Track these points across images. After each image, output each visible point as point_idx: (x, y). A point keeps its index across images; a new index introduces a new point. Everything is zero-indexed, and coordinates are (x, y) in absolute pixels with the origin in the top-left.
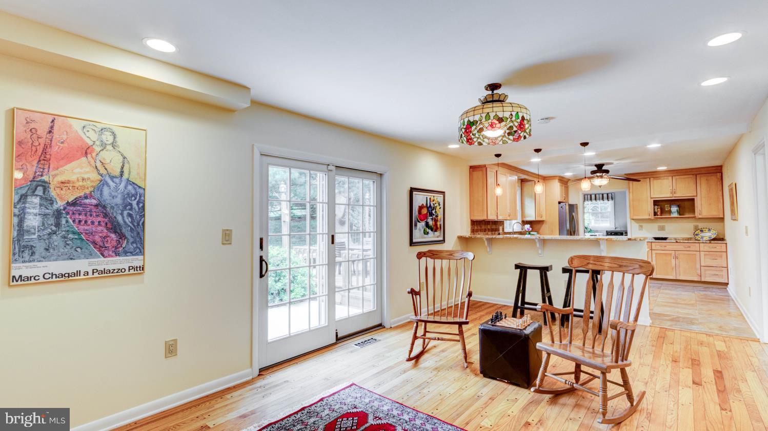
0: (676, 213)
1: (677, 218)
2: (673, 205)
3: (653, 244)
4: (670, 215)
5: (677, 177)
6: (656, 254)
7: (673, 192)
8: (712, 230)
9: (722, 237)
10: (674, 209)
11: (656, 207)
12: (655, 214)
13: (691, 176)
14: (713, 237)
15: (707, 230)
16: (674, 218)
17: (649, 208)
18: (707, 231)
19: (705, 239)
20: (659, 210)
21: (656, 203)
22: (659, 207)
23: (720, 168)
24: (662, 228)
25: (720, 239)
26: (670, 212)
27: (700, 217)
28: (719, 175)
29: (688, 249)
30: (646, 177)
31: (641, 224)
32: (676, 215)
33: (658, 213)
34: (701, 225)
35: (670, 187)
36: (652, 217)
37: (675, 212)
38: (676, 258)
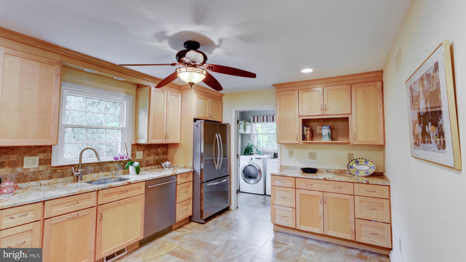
0: (328, 137)
1: (328, 143)
2: (324, 125)
3: (297, 180)
4: (321, 140)
5: (329, 88)
6: (300, 194)
7: (324, 108)
8: (369, 162)
9: (380, 171)
10: (325, 131)
11: (305, 128)
12: (304, 138)
13: (345, 86)
14: (371, 171)
15: (363, 161)
16: (325, 143)
17: (297, 128)
18: (363, 163)
19: (360, 174)
20: (308, 132)
21: (306, 122)
22: (309, 128)
23: (380, 74)
24: (313, 156)
25: (379, 174)
26: (321, 135)
27: (355, 143)
28: (379, 84)
29: (339, 191)
30: (294, 88)
31: (291, 150)
32: (326, 139)
33: (308, 137)
34: (357, 154)
35: (320, 102)
36: (301, 141)
37: (326, 136)
38: (324, 202)
